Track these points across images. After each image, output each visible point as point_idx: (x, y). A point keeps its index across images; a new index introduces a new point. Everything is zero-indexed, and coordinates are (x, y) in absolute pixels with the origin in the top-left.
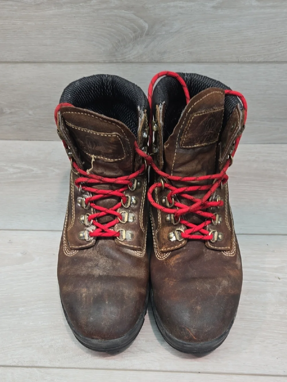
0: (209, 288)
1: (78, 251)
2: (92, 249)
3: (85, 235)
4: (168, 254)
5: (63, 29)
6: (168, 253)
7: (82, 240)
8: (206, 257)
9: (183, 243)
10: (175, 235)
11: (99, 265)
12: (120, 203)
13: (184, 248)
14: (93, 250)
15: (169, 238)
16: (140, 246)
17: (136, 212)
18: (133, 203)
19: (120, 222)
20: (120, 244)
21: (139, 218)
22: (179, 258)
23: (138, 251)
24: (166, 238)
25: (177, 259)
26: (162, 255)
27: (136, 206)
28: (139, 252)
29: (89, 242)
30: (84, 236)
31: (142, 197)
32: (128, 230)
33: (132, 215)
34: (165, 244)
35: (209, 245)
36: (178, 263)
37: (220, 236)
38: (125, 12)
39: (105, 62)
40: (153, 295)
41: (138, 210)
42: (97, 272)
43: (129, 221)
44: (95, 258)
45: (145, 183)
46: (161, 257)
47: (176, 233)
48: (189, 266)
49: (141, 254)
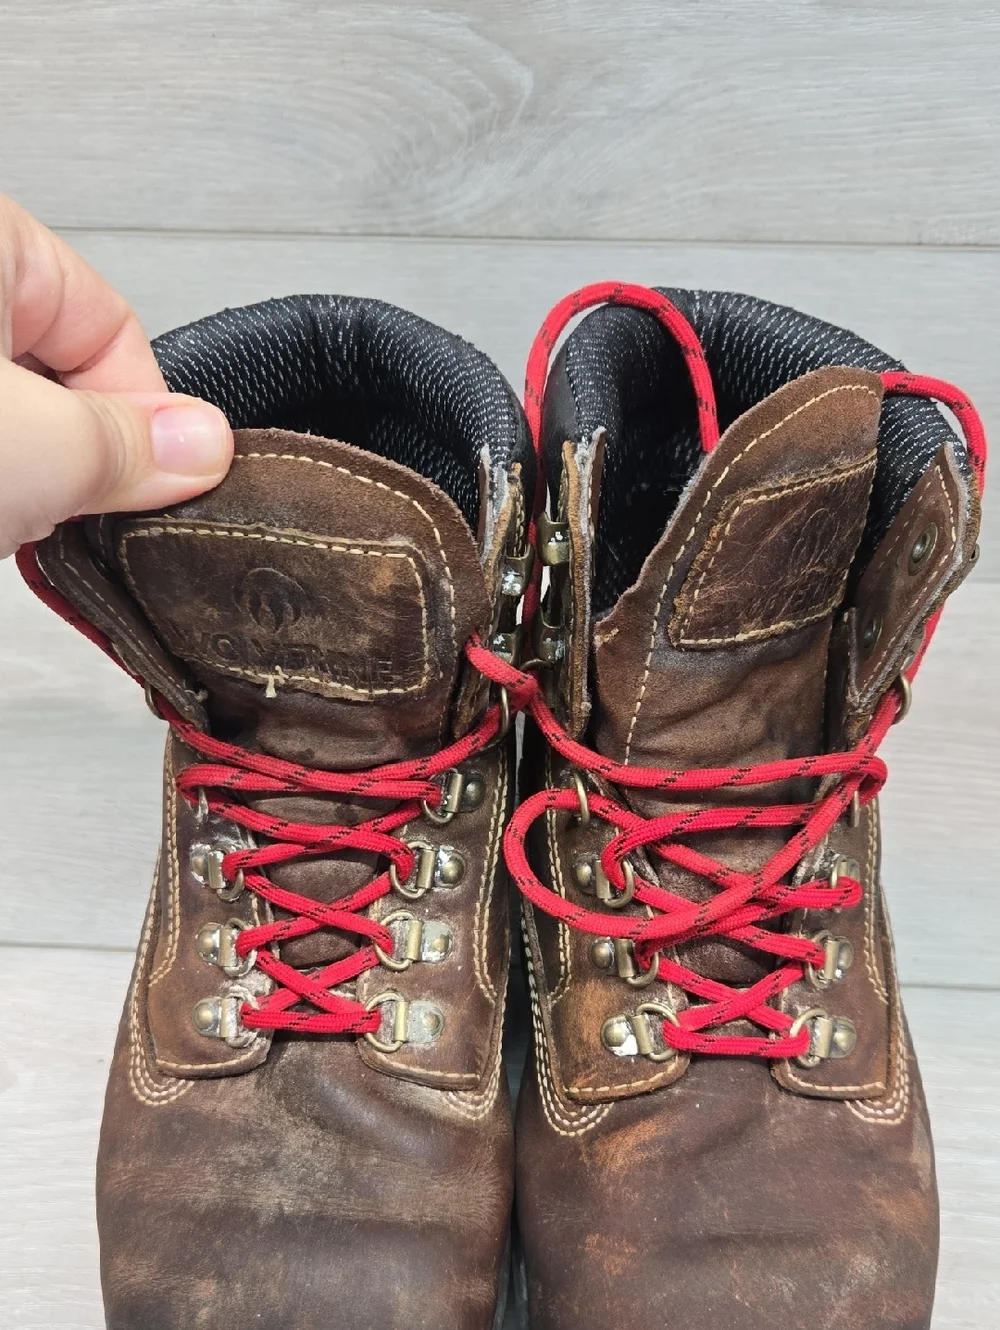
0: (788, 1297)
1: (192, 1083)
2: (253, 1078)
3: (222, 1015)
4: (602, 1111)
5: (164, 86)
6: (598, 1107)
7: (210, 1037)
8: (779, 1131)
9: (672, 1067)
10: (634, 1032)
11: (283, 1160)
12: (385, 875)
13: (677, 1091)
14: (258, 1085)
15: (608, 1042)
16: (474, 1068)
17: (460, 917)
18: (444, 878)
19: (381, 964)
20: (382, 1064)
21: (469, 940)
22: (654, 1142)
23: (462, 1094)
24: (595, 1040)
25: (643, 1146)
26: (573, 1114)
27: (458, 889)
28: (469, 1096)
29: (240, 1048)
30: (217, 1022)
31: (488, 848)
32: (418, 998)
33: (437, 929)
34: (589, 1067)
35: (790, 1076)
36: (650, 1164)
37: (841, 1036)
38: (436, 17)
39: (344, 234)
40: (525, 1296)
41: (465, 905)
42: (273, 1196)
43: (424, 958)
44: (267, 1123)
45: (500, 784)
46: (566, 1122)
47: (642, 1020)
48: (699, 1178)
49: (477, 1103)
